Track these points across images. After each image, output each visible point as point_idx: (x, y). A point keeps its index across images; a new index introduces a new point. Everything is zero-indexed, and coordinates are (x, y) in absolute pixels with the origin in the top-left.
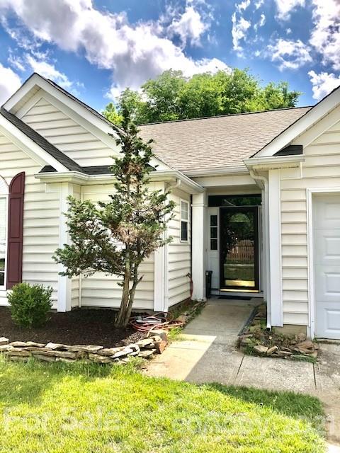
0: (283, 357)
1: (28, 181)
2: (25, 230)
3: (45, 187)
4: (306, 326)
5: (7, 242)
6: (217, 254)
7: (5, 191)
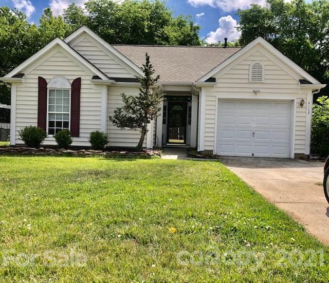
1: (82, 82)
2: (81, 107)
3: (93, 86)
4: (212, 151)
5: (70, 113)
6: (165, 126)
7: (69, 87)
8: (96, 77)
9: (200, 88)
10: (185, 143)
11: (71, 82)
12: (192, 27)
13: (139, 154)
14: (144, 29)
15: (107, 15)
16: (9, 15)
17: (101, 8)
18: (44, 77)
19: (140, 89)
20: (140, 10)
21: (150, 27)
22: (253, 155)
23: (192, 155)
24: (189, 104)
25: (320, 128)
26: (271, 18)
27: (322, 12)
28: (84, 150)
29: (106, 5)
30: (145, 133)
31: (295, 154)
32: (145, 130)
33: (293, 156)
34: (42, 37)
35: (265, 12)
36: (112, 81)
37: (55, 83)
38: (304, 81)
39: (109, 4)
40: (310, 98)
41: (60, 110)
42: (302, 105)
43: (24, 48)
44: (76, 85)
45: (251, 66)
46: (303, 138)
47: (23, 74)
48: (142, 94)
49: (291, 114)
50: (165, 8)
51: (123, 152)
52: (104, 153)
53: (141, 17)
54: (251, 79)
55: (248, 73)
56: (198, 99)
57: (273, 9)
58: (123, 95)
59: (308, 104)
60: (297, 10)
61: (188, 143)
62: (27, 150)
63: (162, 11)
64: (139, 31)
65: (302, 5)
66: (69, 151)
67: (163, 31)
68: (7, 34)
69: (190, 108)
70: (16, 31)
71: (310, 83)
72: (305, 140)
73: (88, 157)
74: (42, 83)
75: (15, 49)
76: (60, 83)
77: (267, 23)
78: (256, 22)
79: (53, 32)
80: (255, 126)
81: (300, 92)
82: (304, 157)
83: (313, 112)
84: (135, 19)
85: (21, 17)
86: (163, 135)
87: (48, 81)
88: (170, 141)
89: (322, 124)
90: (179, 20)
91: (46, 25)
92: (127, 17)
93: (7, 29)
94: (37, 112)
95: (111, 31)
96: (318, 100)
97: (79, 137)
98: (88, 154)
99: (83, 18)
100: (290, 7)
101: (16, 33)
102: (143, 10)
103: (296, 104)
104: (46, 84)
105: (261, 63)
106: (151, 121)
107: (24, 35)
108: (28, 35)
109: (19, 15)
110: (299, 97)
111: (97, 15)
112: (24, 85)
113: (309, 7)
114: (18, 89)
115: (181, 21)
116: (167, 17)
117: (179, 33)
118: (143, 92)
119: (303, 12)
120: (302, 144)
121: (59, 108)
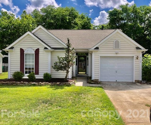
0: (95, 84)
1: (40, 50)
2: (39, 61)
3: (44, 52)
4: (98, 79)
5: (34, 64)
6: (77, 66)
7: (34, 53)
8: (46, 48)
9: (92, 52)
10: (86, 74)
11: (35, 50)
12: (87, 18)
13: (65, 84)
14: (66, 20)
15: (50, 14)
16: (7, 15)
17: (47, 11)
18: (23, 48)
19: (65, 54)
20: (64, 11)
21: (69, 19)
22: (116, 81)
23: (89, 82)
24: (87, 56)
25: (146, 69)
26: (122, 14)
27: (144, 11)
28: (41, 83)
29: (50, 10)
30: (68, 73)
31: (135, 80)
32: (68, 71)
33: (134, 81)
34: (22, 25)
35: (119, 11)
36: (53, 50)
37: (28, 51)
38: (138, 48)
39: (51, 9)
40: (141, 55)
41: (30, 63)
42: (137, 58)
43: (14, 30)
44: (37, 52)
45: (114, 42)
46: (138, 73)
47: (14, 47)
48: (67, 56)
49: (133, 63)
50: (76, 10)
51: (58, 83)
52: (50, 84)
53: (65, 15)
54: (114, 47)
55: (113, 45)
56: (91, 55)
57: (122, 10)
58: (58, 57)
59: (140, 58)
60: (133, 10)
61: (87, 74)
62: (15, 83)
63: (74, 12)
64: (65, 21)
65: (136, 8)
66: (34, 83)
67: (75, 21)
68: (7, 24)
69: (88, 58)
70: (10, 22)
71: (141, 49)
72: (139, 74)
73: (43, 86)
74: (22, 51)
75: (10, 30)
76: (30, 51)
77: (121, 16)
78: (115, 16)
79: (27, 22)
80: (116, 68)
81: (136, 53)
82: (139, 81)
83: (143, 61)
84: (62, 16)
85: (13, 15)
86: (76, 71)
87: (24, 50)
88: (79, 73)
89: (146, 67)
90: (82, 15)
91: (24, 19)
92: (59, 15)
93: (6, 21)
94: (20, 64)
95: (52, 21)
96: (144, 56)
97: (38, 74)
98: (43, 85)
99: (40, 15)
100: (130, 9)
101: (10, 23)
102: (66, 11)
103: (135, 58)
104: (24, 51)
105: (118, 40)
106: (70, 67)
107: (14, 24)
108: (16, 24)
109: (12, 15)
110: (136, 55)
111: (46, 14)
112: (14, 52)
113: (138, 9)
114: (11, 54)
115: (83, 16)
116: (76, 14)
117: (82, 22)
118: (67, 55)
119: (136, 11)
120: (138, 76)
121: (29, 62)
